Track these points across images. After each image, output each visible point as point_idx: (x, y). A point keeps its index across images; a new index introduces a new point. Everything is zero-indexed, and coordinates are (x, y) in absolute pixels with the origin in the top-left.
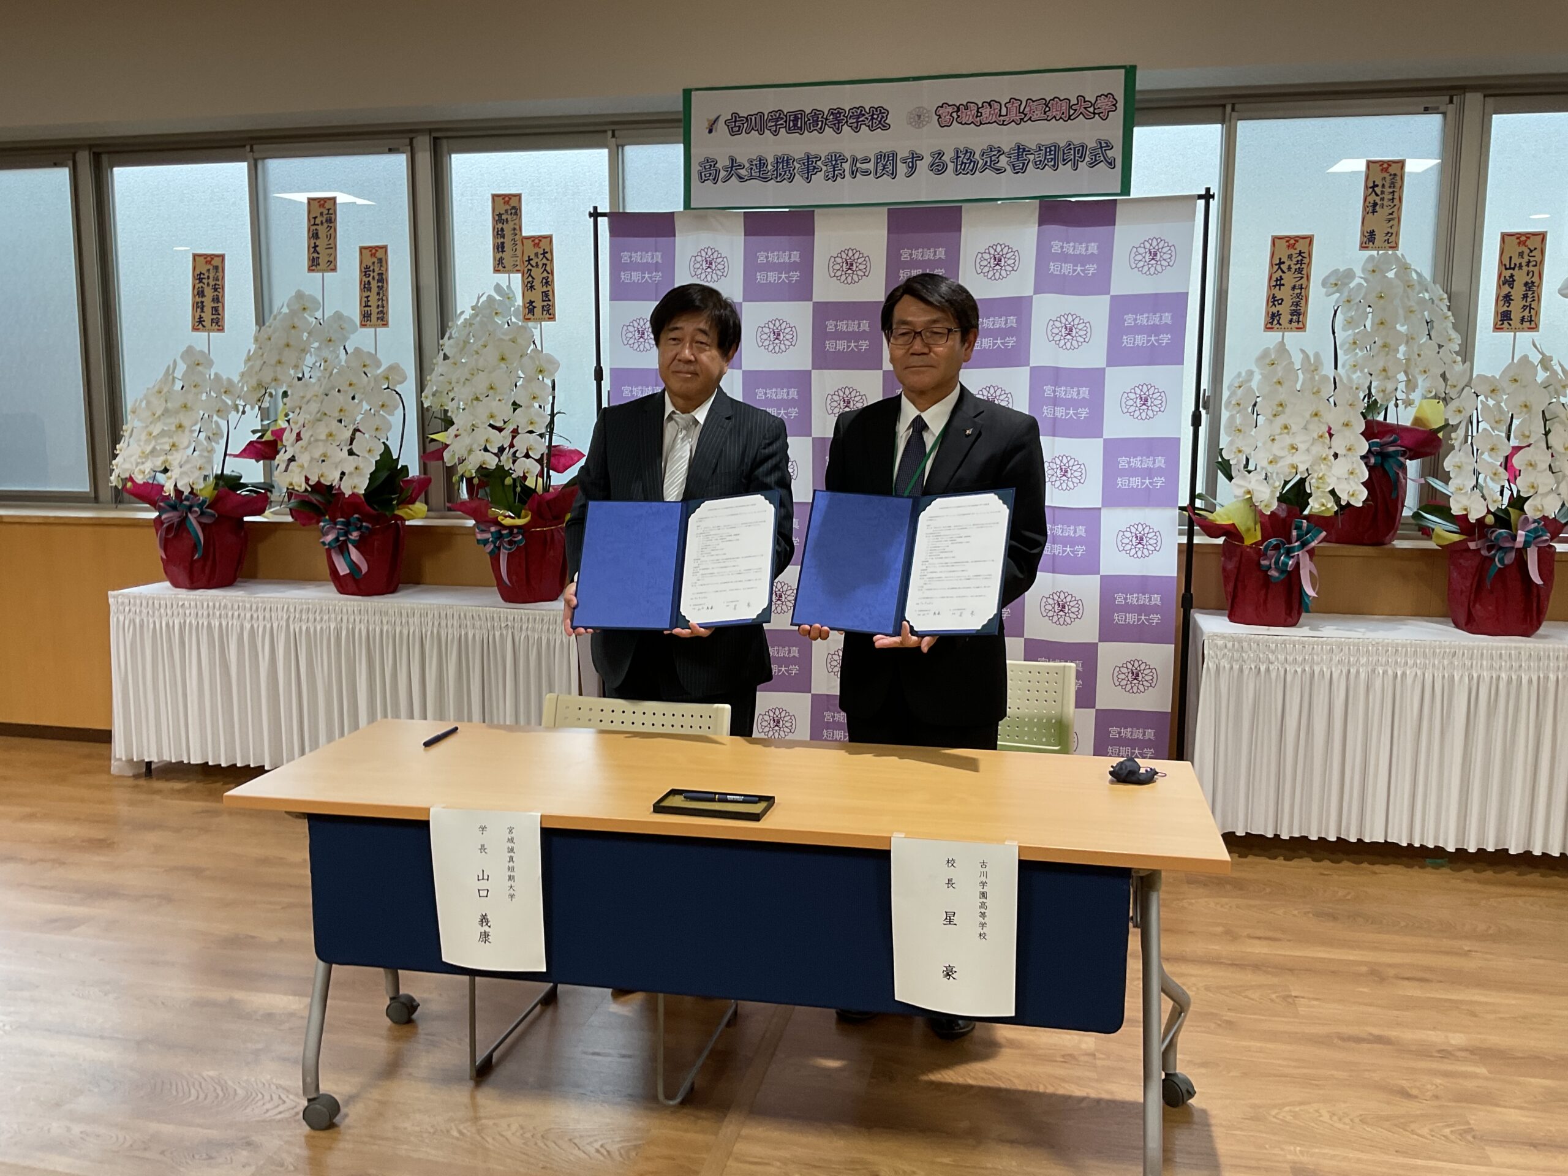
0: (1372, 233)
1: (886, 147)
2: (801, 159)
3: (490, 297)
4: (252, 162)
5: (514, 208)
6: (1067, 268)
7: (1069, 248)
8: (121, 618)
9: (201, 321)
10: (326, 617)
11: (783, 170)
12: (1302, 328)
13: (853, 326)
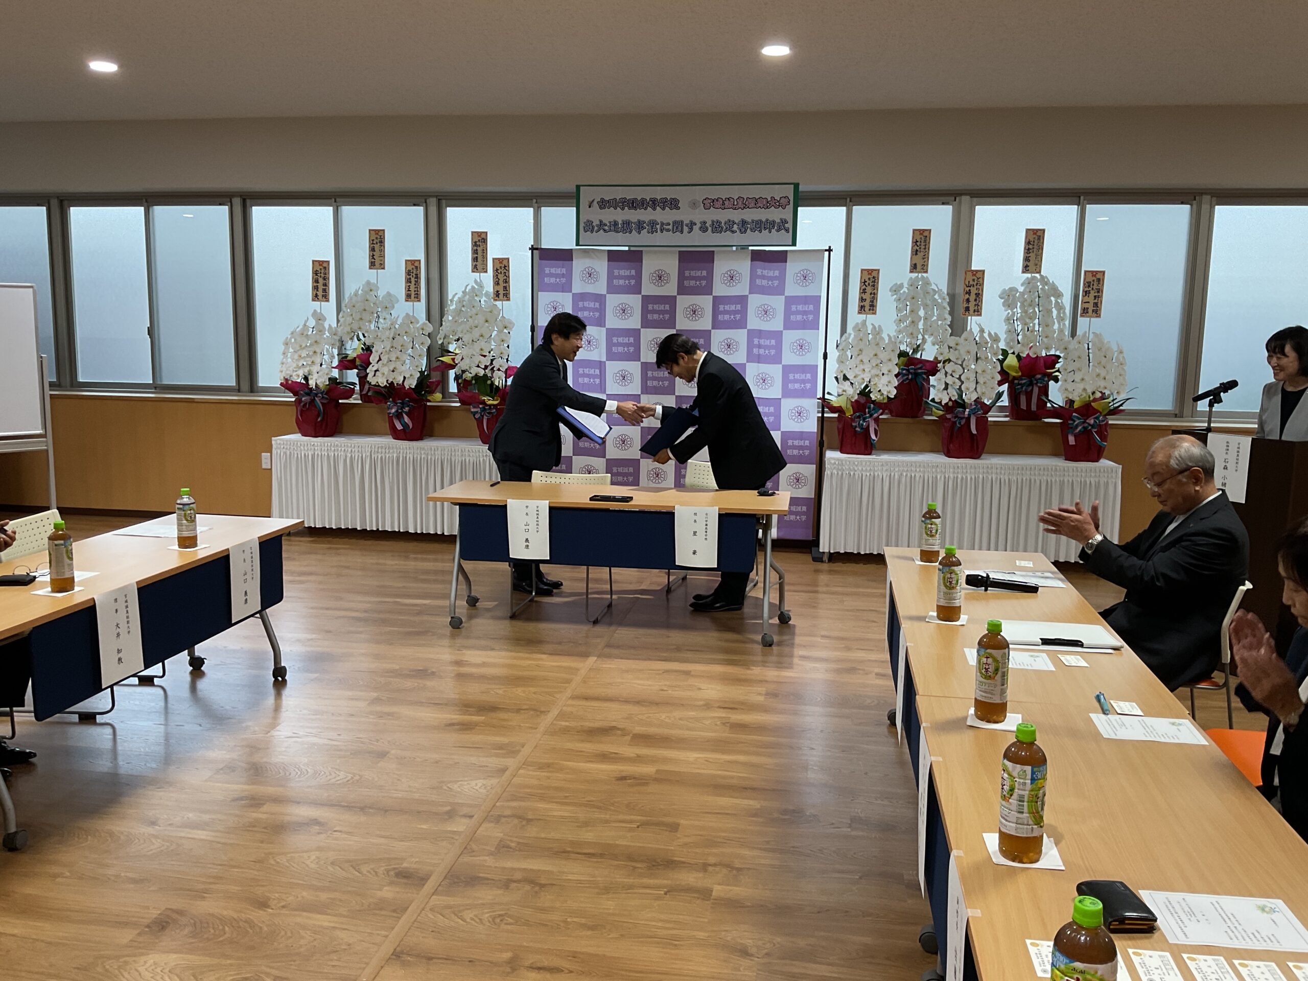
0: (915, 265)
1: (678, 218)
2: (635, 223)
3: (473, 287)
4: (335, 207)
5: (483, 239)
6: (764, 282)
7: (765, 272)
8: (279, 452)
9: (316, 296)
10: (391, 451)
11: (627, 227)
12: (875, 313)
13: (662, 307)
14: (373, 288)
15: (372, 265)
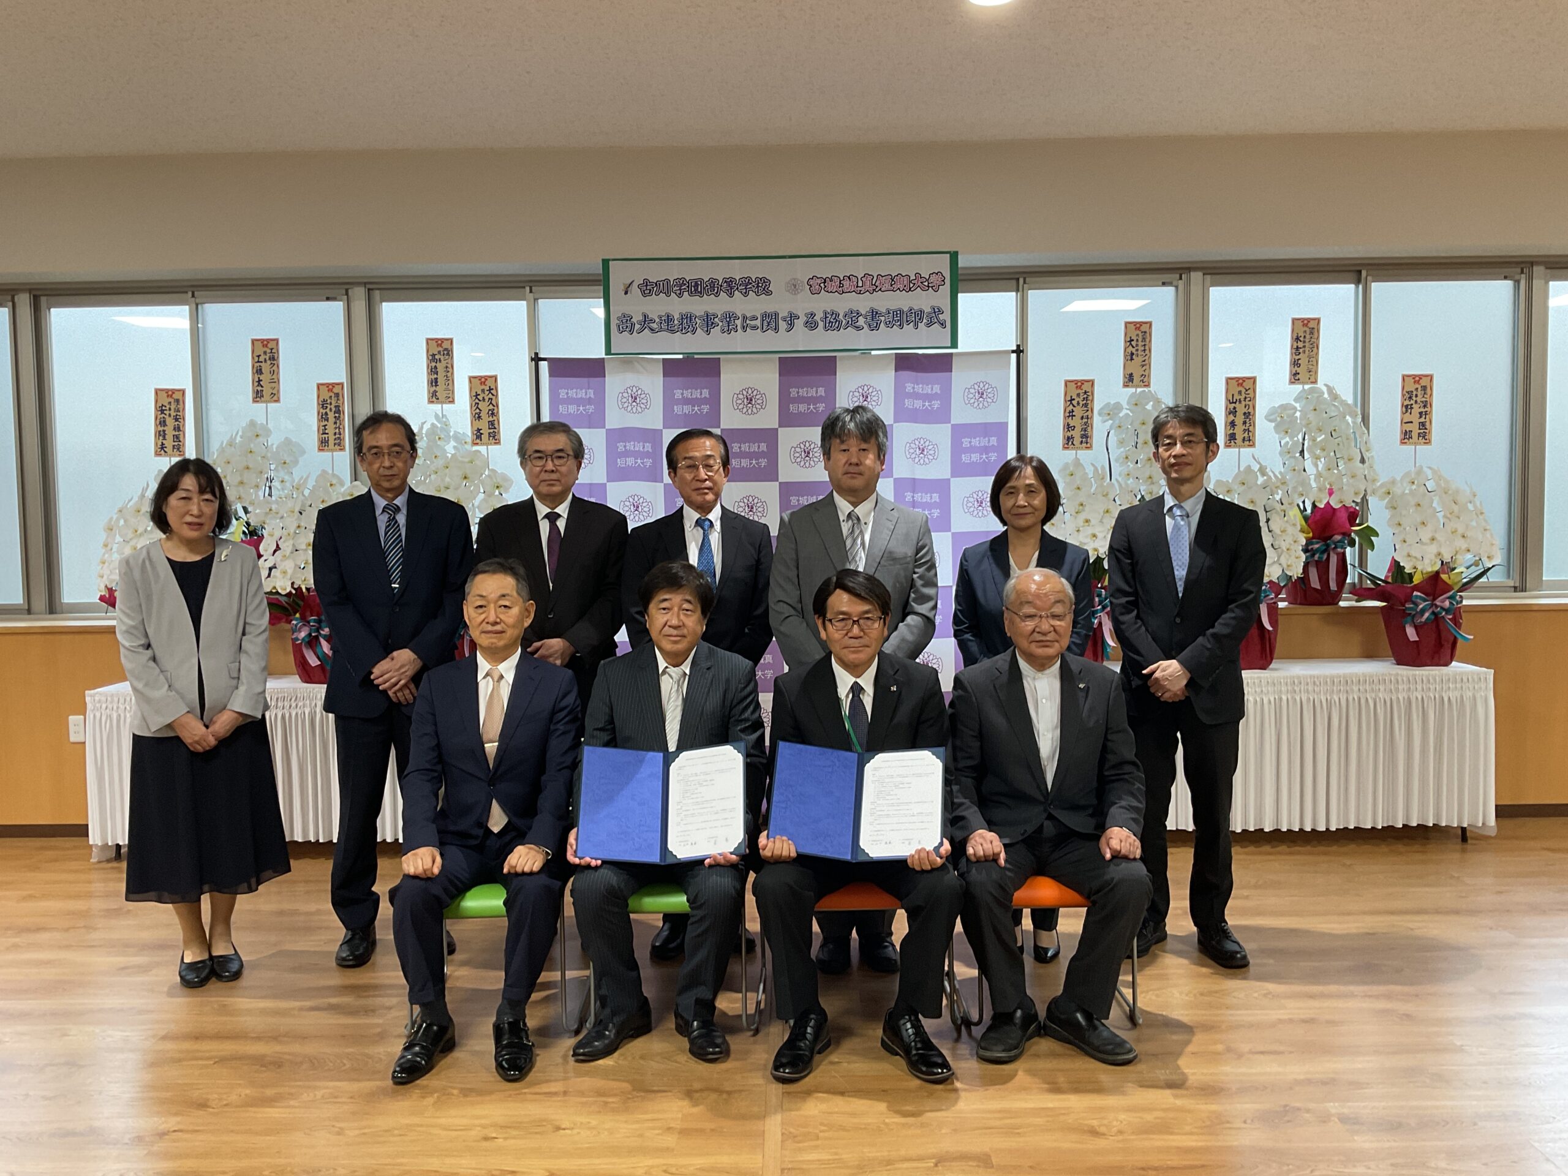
0: (1131, 375)
1: (770, 309)
2: (700, 317)
4: (194, 306)
5: (446, 349)
6: (918, 404)
7: (919, 389)
8: (98, 715)
9: (163, 447)
11: (687, 323)
12: (1090, 448)
13: (754, 448)
14: (260, 432)
15: (258, 396)
